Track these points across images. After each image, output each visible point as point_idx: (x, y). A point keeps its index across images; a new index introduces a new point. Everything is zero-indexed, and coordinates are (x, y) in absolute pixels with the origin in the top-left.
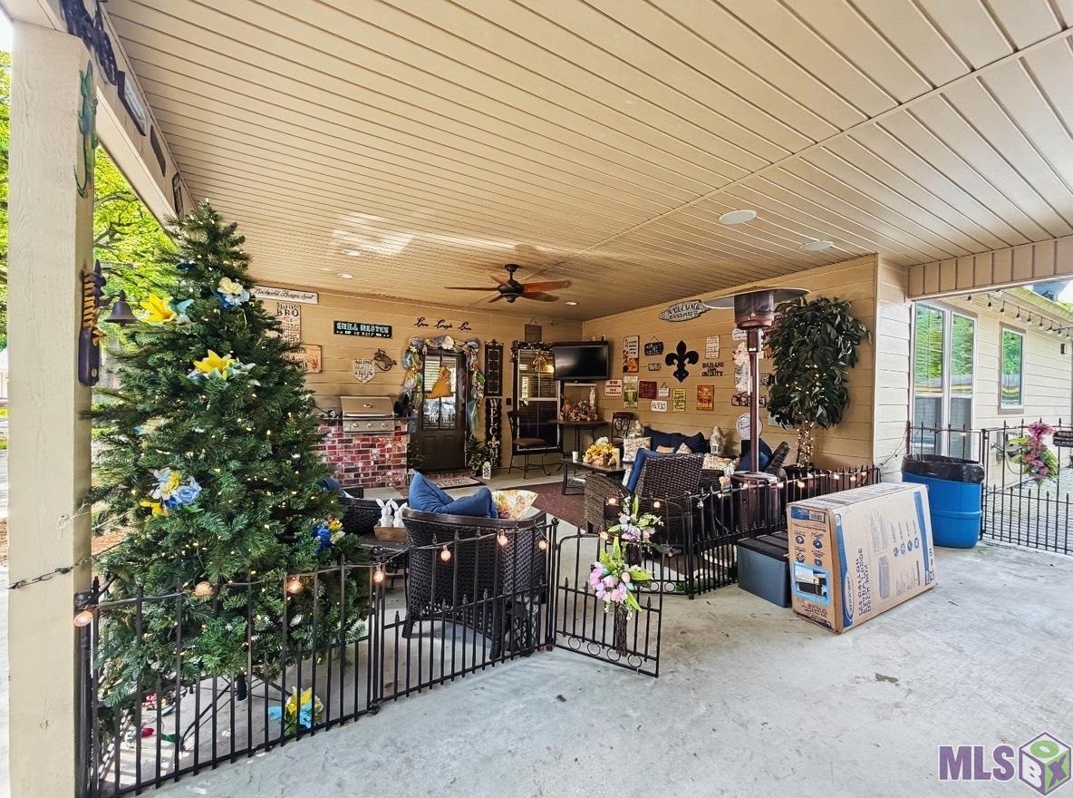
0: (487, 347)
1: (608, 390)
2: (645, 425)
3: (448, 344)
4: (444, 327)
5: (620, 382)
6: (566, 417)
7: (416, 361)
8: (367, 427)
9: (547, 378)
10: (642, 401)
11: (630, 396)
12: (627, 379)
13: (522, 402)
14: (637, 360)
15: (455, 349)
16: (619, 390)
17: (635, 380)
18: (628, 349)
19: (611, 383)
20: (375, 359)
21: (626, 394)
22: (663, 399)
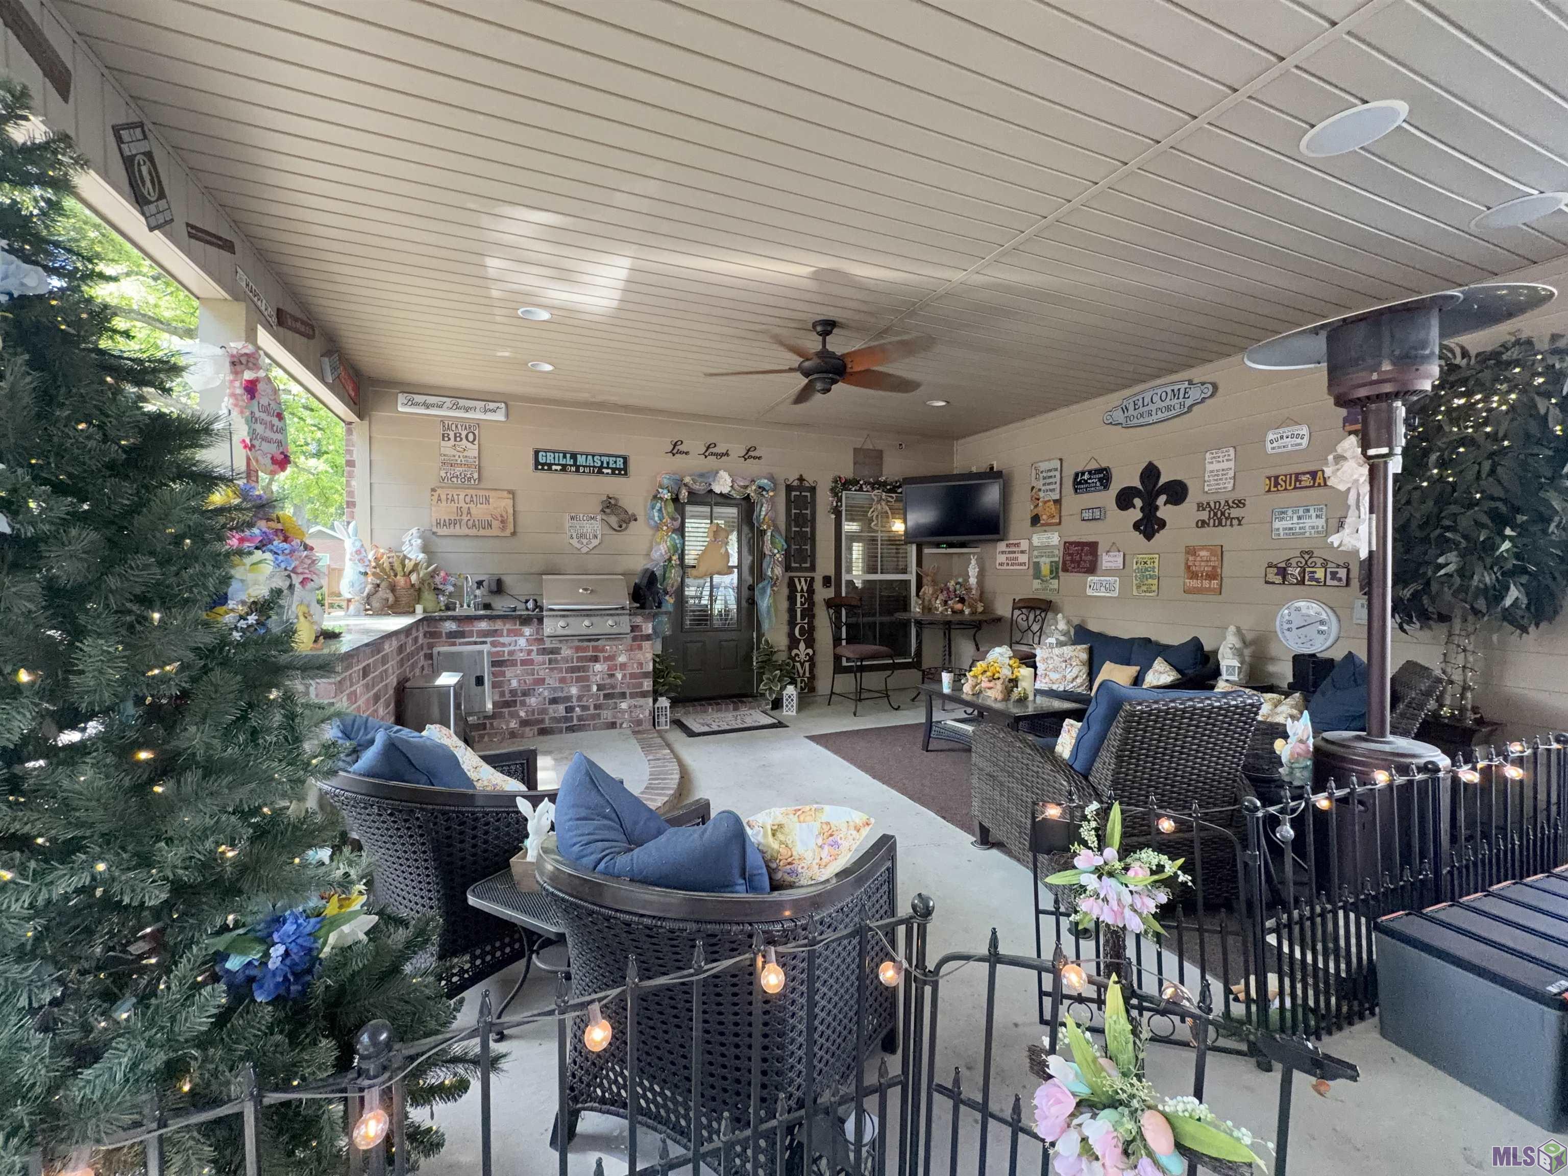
0: (789, 488)
1: (1001, 558)
2: (1076, 622)
3: (723, 484)
4: (716, 455)
5: (1024, 545)
6: (928, 609)
7: (668, 513)
8: (583, 626)
9: (893, 541)
10: (1070, 579)
11: (1045, 570)
12: (1038, 539)
13: (850, 583)
14: (1057, 502)
15: (733, 493)
16: (1023, 558)
17: (1053, 539)
18: (1039, 484)
19: (1007, 546)
20: (603, 511)
21: (1037, 565)
22: (1110, 572)
